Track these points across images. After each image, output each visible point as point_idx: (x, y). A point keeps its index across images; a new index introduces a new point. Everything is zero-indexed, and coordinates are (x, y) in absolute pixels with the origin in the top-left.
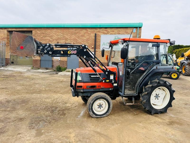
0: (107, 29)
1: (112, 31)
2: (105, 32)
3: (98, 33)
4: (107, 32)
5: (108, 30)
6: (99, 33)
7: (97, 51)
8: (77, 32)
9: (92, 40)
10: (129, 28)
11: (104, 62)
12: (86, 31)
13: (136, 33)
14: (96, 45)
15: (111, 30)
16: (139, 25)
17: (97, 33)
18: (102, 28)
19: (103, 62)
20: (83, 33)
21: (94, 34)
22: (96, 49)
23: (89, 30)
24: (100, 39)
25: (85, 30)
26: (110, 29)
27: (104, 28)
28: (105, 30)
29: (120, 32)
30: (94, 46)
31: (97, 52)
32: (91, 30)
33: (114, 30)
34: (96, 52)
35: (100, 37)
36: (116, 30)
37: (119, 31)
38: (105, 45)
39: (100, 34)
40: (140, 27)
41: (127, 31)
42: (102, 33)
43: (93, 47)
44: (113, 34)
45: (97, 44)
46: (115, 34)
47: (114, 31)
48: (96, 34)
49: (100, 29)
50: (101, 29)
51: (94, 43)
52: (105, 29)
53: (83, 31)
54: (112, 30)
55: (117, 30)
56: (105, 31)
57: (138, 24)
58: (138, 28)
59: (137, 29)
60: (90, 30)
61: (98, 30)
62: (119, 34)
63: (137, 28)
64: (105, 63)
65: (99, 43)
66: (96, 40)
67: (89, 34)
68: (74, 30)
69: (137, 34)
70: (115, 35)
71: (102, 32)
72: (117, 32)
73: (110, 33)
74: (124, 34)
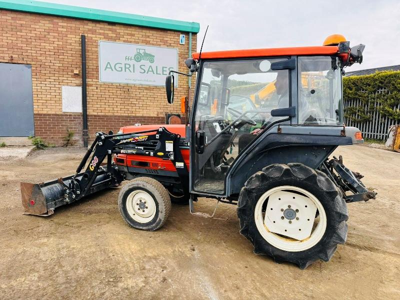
0: (114, 27)
1: (128, 34)
2: (110, 34)
3: (89, 35)
4: (115, 35)
5: (118, 29)
6: (94, 36)
7: (91, 85)
8: (21, 25)
9: (74, 53)
10: (169, 32)
11: (112, 114)
12: (52, 26)
13: (187, 46)
14: (87, 67)
15: (125, 31)
16: (192, 28)
17: (86, 35)
18: (101, 23)
19: (110, 114)
20: (40, 30)
21: (77, 37)
22: (87, 80)
23: (61, 23)
24: (97, 52)
25: (48, 22)
26: (123, 29)
27: (107, 24)
28: (110, 30)
29: (148, 39)
30: (81, 69)
31: (90, 88)
32: (69, 25)
33: (133, 33)
34: (87, 87)
35: (97, 46)
36: (138, 33)
37: (146, 35)
38: (112, 70)
39: (96, 39)
40: (195, 34)
41: (166, 39)
42: (103, 37)
43: (76, 72)
44: (131, 42)
45: (90, 64)
46: (138, 43)
47: (133, 35)
48: (83, 38)
49: (94, 25)
50: (98, 25)
51: (78, 60)
52: (110, 27)
53: (40, 24)
54: (127, 32)
55: (142, 33)
56: (111, 32)
57: (190, 25)
58: (191, 34)
59: (187, 36)
60: (65, 24)
61: (91, 28)
62: (147, 43)
63: (187, 33)
64: (116, 116)
65: (94, 62)
66: (87, 54)
67: (61, 35)
68: (10, 18)
69: (188, 48)
70: (139, 46)
71: (100, 34)
72: (142, 39)
73: (124, 39)
74: (160, 45)
